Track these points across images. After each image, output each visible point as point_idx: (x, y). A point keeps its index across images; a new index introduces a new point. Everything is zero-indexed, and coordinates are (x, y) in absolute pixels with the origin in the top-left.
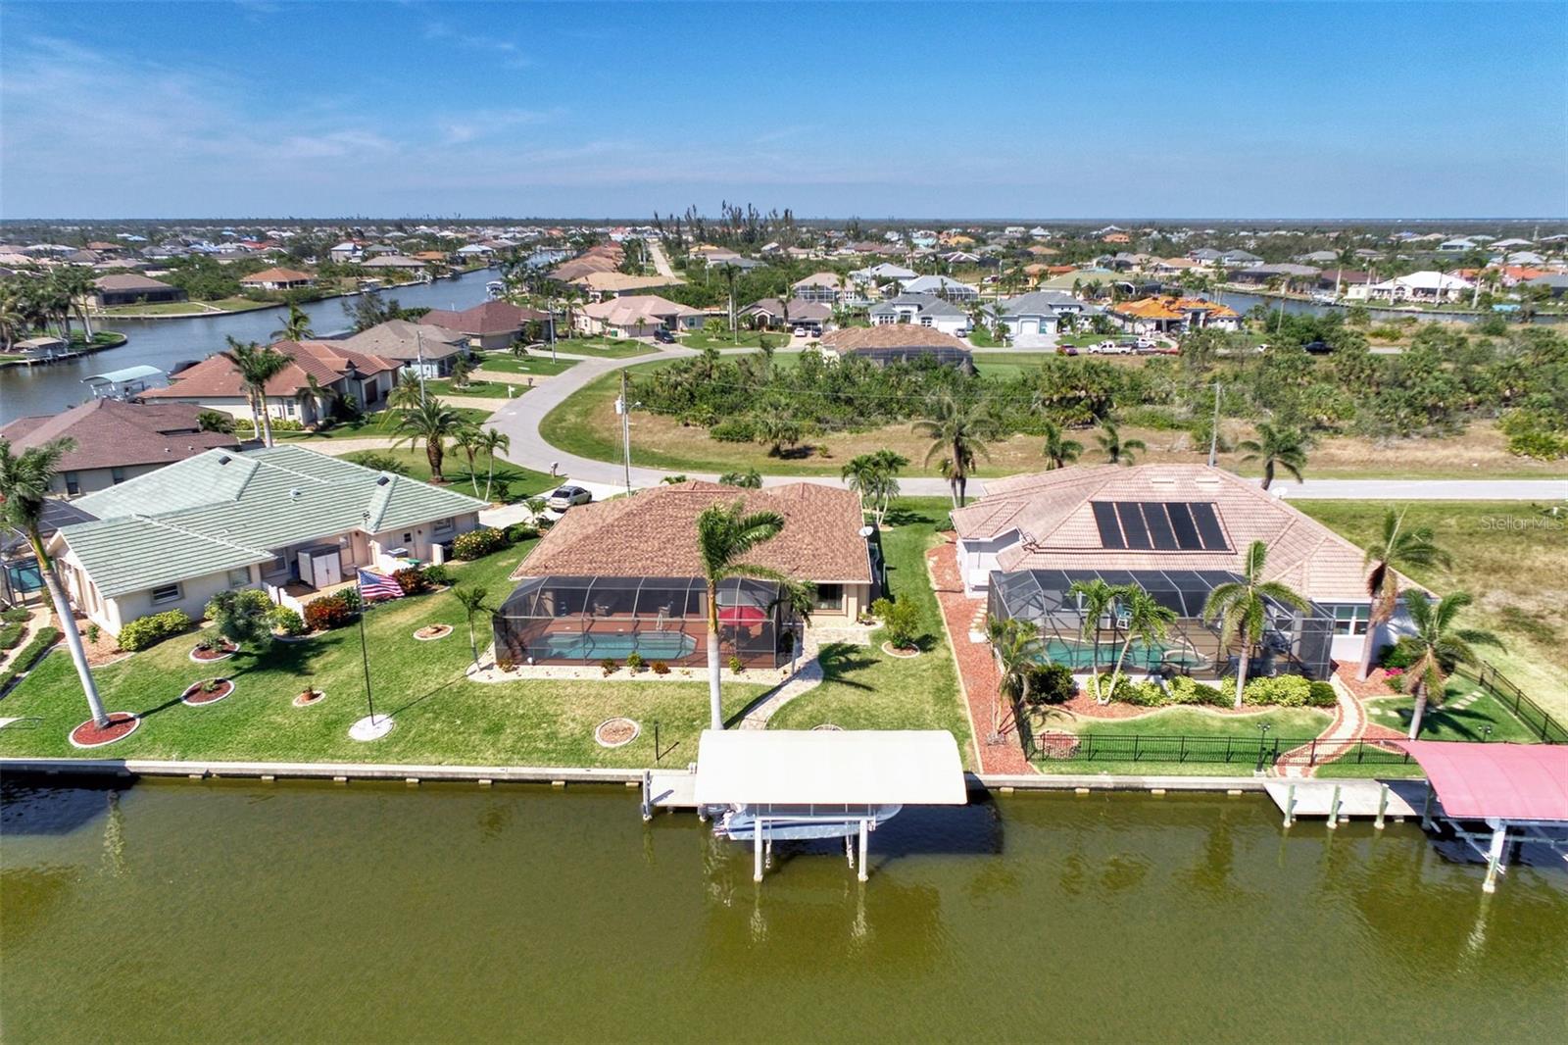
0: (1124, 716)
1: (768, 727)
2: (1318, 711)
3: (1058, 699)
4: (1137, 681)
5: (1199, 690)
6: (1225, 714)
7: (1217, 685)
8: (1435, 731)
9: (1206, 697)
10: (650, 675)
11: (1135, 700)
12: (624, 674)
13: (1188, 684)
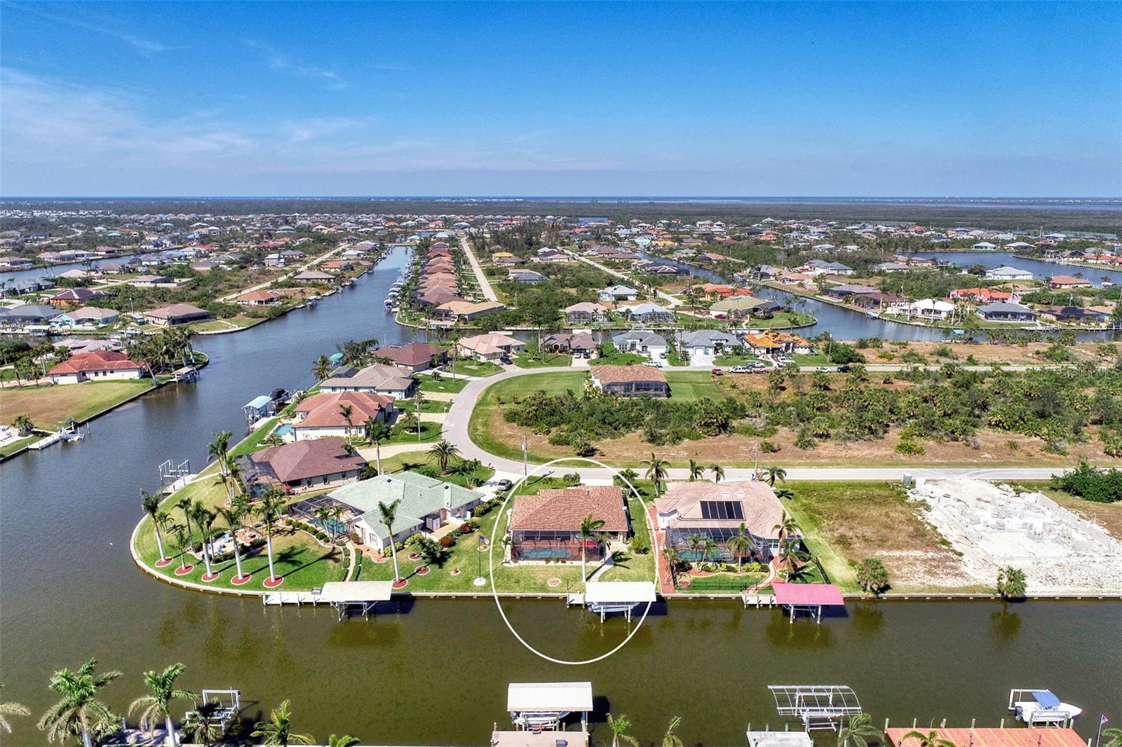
0: (705, 575)
1: (600, 581)
2: (763, 573)
3: (686, 570)
4: (710, 564)
5: (728, 567)
6: (735, 575)
7: (734, 565)
8: (795, 579)
9: (729, 569)
10: (560, 564)
11: (708, 570)
12: (552, 563)
13: (724, 565)
